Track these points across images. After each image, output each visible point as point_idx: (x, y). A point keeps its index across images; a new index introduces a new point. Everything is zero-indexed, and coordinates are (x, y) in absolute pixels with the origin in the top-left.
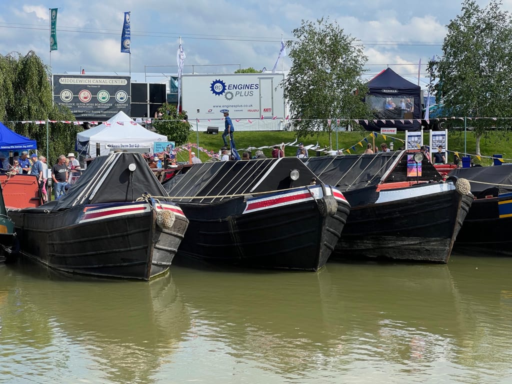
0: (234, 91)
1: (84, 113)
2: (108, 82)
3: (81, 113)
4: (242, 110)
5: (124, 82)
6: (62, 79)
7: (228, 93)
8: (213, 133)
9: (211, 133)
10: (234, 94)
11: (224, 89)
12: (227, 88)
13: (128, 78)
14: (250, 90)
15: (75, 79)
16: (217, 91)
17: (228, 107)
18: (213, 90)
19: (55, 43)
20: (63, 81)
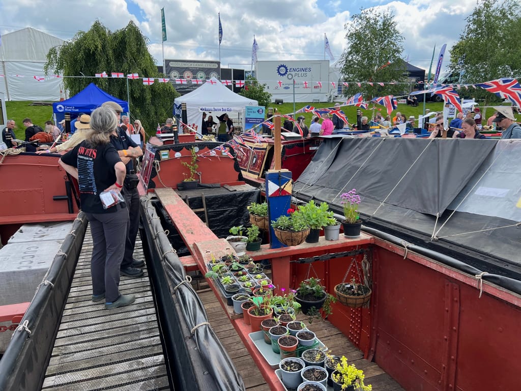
0: (293, 73)
1: (187, 88)
2: (204, 66)
3: (185, 88)
4: (298, 87)
5: (216, 66)
6: (171, 63)
7: (290, 74)
8: (280, 104)
9: (278, 103)
10: (294, 75)
11: (287, 71)
12: (288, 71)
13: (219, 63)
14: (305, 72)
15: (181, 63)
16: (282, 73)
17: (289, 85)
18: (279, 72)
19: (166, 37)
20: (172, 64)
